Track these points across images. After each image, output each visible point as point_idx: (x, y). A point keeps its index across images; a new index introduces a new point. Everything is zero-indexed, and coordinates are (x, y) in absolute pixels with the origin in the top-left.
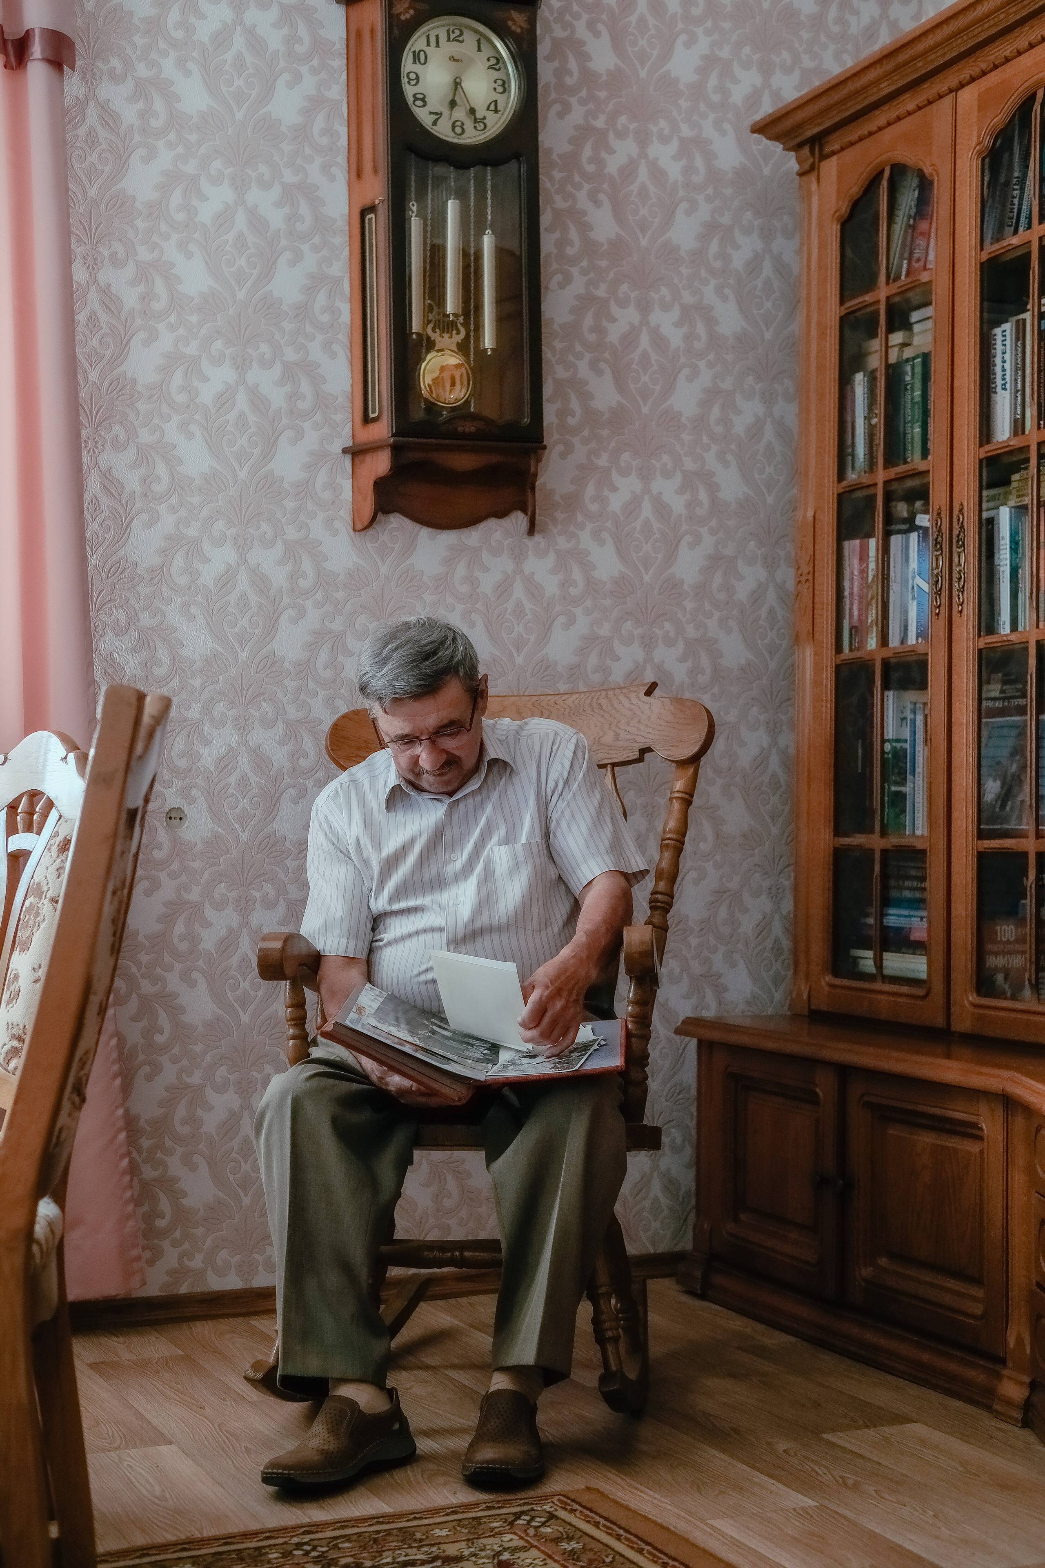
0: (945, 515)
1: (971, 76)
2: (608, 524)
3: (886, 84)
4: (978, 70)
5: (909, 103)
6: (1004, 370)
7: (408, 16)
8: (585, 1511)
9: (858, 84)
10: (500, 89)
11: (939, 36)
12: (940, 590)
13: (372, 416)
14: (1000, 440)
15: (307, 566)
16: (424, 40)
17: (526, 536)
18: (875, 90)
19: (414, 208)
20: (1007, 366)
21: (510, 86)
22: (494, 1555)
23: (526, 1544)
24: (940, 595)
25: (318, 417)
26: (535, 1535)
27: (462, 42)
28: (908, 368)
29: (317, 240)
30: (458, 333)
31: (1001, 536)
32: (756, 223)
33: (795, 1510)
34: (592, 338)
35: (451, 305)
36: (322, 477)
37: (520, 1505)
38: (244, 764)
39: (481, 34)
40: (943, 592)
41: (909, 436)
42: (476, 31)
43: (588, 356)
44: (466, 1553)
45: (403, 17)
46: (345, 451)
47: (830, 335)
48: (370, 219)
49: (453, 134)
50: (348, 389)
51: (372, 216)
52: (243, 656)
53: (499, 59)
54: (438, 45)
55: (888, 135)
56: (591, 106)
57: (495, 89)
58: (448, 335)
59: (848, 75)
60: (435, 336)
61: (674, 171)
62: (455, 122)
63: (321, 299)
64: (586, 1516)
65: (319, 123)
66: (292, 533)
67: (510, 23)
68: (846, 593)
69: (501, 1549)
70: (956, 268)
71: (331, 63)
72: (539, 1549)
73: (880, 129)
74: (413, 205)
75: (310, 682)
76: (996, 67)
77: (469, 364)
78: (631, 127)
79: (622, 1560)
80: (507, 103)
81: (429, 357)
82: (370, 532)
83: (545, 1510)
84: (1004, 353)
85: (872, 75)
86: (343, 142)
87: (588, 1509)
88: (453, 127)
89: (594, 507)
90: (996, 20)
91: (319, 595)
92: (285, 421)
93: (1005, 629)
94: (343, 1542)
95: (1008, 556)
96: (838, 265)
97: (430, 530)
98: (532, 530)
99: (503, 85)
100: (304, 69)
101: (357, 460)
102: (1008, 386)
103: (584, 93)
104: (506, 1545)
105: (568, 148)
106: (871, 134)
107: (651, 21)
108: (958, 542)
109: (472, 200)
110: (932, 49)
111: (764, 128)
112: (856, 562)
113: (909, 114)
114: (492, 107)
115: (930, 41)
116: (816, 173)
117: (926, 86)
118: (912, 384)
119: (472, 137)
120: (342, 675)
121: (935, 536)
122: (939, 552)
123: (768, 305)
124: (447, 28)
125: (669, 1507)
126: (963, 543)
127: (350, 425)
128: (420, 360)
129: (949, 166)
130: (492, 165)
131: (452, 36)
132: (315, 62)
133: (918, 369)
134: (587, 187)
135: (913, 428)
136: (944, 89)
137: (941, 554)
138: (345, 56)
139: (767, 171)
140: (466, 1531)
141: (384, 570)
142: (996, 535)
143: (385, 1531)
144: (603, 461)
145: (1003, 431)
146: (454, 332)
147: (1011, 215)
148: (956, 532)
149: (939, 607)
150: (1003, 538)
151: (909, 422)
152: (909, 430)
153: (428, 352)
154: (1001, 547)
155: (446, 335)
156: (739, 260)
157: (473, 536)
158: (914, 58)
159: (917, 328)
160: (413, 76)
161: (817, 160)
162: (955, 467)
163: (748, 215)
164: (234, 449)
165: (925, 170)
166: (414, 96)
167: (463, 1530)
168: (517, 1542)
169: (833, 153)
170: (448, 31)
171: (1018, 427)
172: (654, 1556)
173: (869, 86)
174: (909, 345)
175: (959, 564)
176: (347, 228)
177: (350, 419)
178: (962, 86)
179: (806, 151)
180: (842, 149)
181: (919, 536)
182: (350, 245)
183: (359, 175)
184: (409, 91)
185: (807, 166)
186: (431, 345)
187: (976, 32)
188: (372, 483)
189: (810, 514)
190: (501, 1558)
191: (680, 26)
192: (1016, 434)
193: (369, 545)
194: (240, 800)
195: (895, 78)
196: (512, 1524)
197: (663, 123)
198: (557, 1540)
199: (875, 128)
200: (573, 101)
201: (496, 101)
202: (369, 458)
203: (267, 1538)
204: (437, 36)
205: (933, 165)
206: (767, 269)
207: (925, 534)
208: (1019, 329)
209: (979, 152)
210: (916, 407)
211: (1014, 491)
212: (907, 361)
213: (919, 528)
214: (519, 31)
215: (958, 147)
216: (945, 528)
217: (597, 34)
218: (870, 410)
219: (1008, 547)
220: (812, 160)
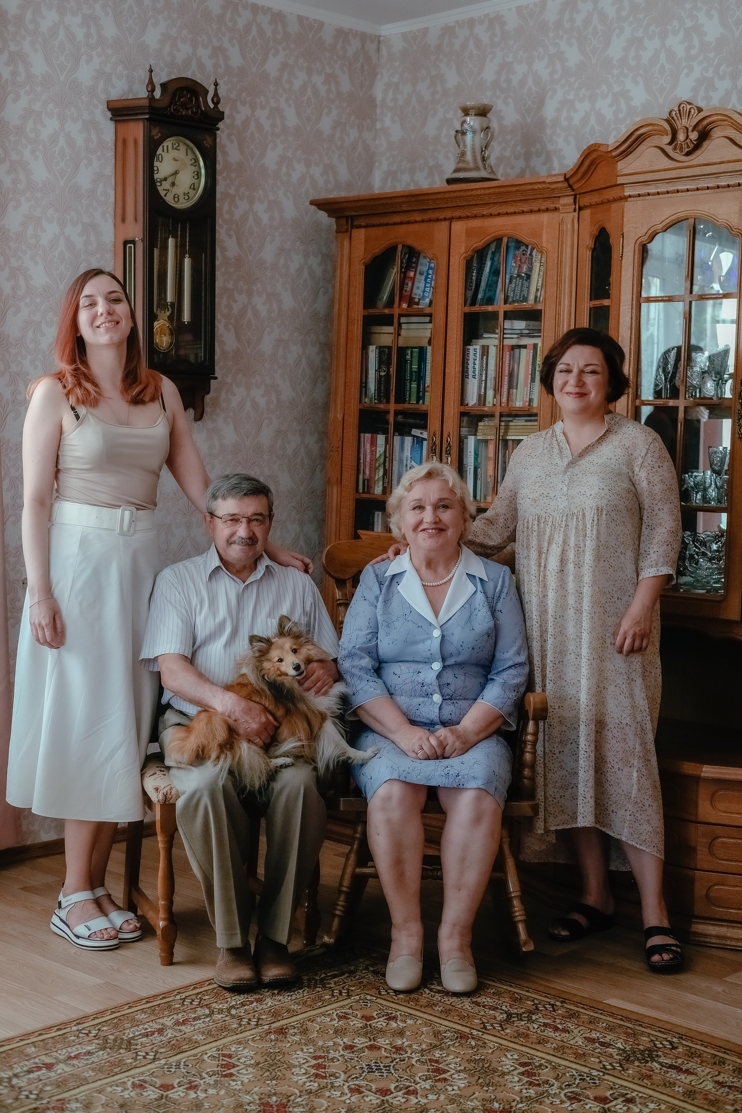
0: (438, 435)
1: (460, 217)
2: (231, 414)
4: (464, 215)
5: (416, 217)
6: (474, 368)
7: (158, 137)
9: (390, 202)
10: (196, 177)
14: (471, 405)
16: (163, 150)
20: (477, 367)
21: (201, 176)
27: (179, 150)
28: (409, 352)
29: (98, 256)
30: (169, 311)
31: (469, 450)
32: (302, 248)
35: (169, 297)
39: (189, 146)
41: (408, 387)
42: (186, 144)
45: (155, 138)
47: (357, 324)
48: (130, 247)
49: (173, 202)
51: (132, 246)
53: (197, 160)
54: (168, 152)
55: (403, 229)
56: (229, 181)
57: (193, 177)
58: (166, 313)
60: (161, 312)
61: (265, 218)
62: (175, 195)
65: (100, 188)
67: (205, 142)
68: (362, 461)
70: (449, 312)
71: (106, 154)
73: (395, 224)
76: (476, 217)
77: (174, 328)
78: (246, 194)
80: (200, 185)
84: (475, 360)
86: (112, 199)
88: (174, 198)
89: (225, 405)
90: (483, 198)
95: (473, 461)
96: (363, 288)
98: (197, 417)
99: (197, 175)
100: (94, 157)
102: (477, 377)
106: (389, 224)
107: (257, 135)
108: (446, 451)
109: (180, 239)
111: (319, 204)
112: (368, 446)
113: (416, 222)
114: (192, 187)
116: (348, 233)
117: (430, 213)
118: (411, 361)
119: (183, 204)
122: (435, 454)
126: (450, 452)
129: (446, 259)
130: (189, 223)
131: (175, 147)
132: (99, 154)
133: (415, 354)
134: (225, 227)
135: (411, 384)
136: (443, 217)
138: (114, 150)
144: (229, 379)
145: (472, 399)
146: (167, 310)
147: (471, 284)
148: (444, 446)
150: (470, 452)
151: (409, 380)
152: (408, 384)
154: (468, 456)
156: (293, 268)
158: (428, 200)
159: (404, 326)
160: (157, 169)
161: (349, 228)
162: (445, 413)
163: (298, 244)
165: (428, 255)
166: (158, 179)
169: (360, 227)
170: (173, 143)
171: (482, 399)
173: (396, 204)
176: (114, 248)
178: (453, 219)
179: (343, 221)
180: (368, 226)
181: (413, 440)
183: (123, 220)
184: (156, 177)
185: (343, 228)
189: (340, 416)
191: (270, 138)
195: (412, 205)
197: (261, 192)
199: (392, 223)
200: (220, 178)
201: (194, 184)
204: (168, 148)
205: (434, 255)
206: (305, 273)
207: (419, 441)
208: (485, 350)
209: (465, 258)
210: (414, 374)
211: (479, 431)
212: (408, 348)
213: (414, 436)
214: (209, 146)
215: (451, 251)
216: (438, 442)
217: (232, 142)
218: (379, 367)
219: (473, 457)
220: (346, 227)
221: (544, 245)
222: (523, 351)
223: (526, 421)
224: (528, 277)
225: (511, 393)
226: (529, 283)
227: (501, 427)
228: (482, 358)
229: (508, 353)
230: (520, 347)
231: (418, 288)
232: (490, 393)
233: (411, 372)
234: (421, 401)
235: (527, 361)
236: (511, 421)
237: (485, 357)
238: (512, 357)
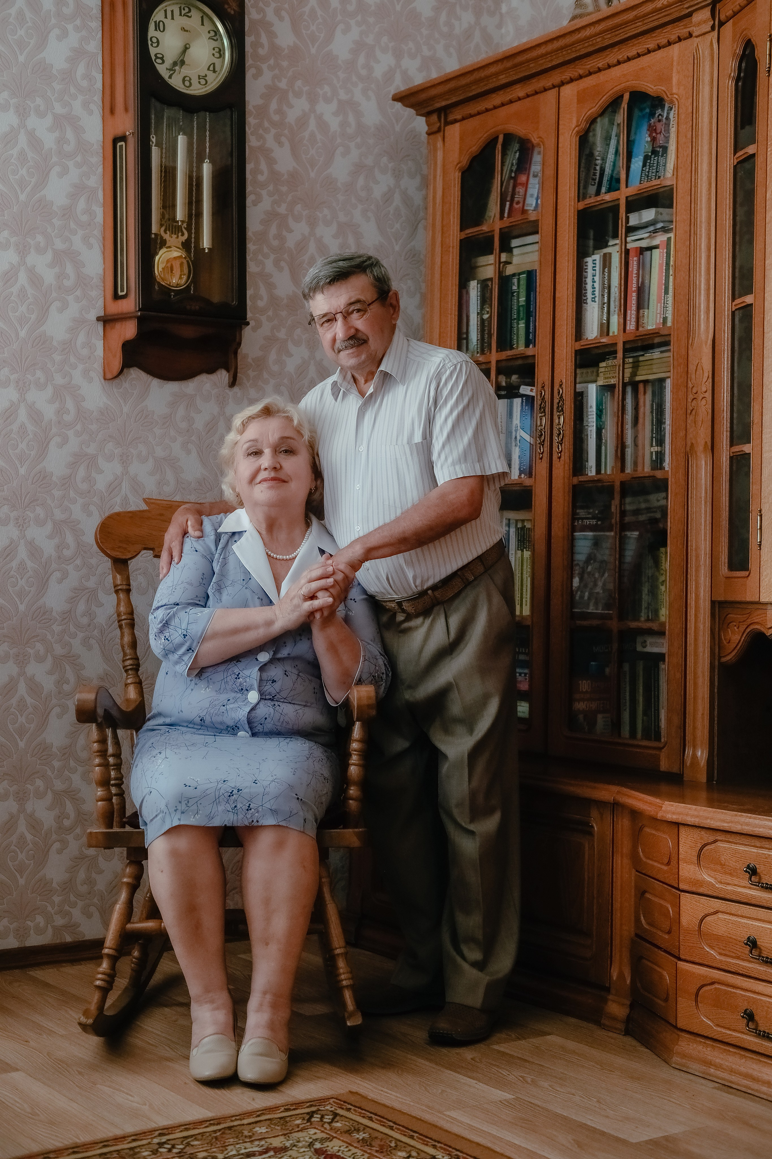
0: (547, 388)
1: (571, 78)
2: (286, 381)
3: (504, 76)
4: (576, 74)
5: (519, 91)
6: (594, 288)
8: (357, 1109)
9: (483, 74)
10: (217, 55)
11: (550, 47)
12: (544, 441)
13: (120, 294)
14: (590, 338)
15: (70, 404)
16: (162, 13)
17: (227, 387)
18: (494, 80)
19: (154, 140)
20: (597, 285)
21: (224, 53)
22: (309, 1145)
23: (328, 1136)
24: (543, 445)
25: (78, 293)
26: (331, 1129)
27: (190, 17)
28: (515, 281)
29: (79, 159)
30: (183, 235)
31: (589, 405)
32: (390, 165)
33: (500, 1101)
34: (275, 243)
35: (180, 214)
36: (81, 338)
37: (307, 1107)
38: (22, 553)
39: (204, 13)
40: (546, 442)
41: (515, 329)
42: (201, 10)
43: (272, 257)
44: (288, 1144)
46: (99, 319)
47: (453, 253)
48: (121, 146)
49: (183, 86)
50: (101, 272)
51: (123, 143)
52: (22, 471)
53: (216, 32)
54: (173, 18)
55: (503, 112)
56: (277, 71)
57: (213, 55)
58: (175, 236)
59: (475, 67)
60: (166, 236)
61: (334, 123)
62: (185, 77)
63: (82, 204)
64: (360, 1113)
65: (81, 70)
66: (59, 380)
67: (226, 6)
69: (311, 1140)
70: (558, 213)
71: (89, 23)
72: (339, 1139)
73: (495, 108)
74: (153, 137)
75: (71, 492)
76: (590, 74)
77: (190, 259)
78: (305, 89)
79: (401, 1144)
80: (222, 66)
81: (161, 252)
82: (117, 381)
83: (327, 1110)
84: (594, 276)
85: (493, 70)
86: (99, 85)
87: (359, 1108)
88: (184, 80)
89: (275, 368)
90: (594, 41)
91: (78, 427)
92: (54, 294)
93: (592, 472)
94: (193, 1141)
95: (595, 420)
96: (459, 203)
97: (159, 380)
98: (233, 383)
99: (218, 52)
100: (70, 27)
101: (107, 326)
102: (597, 299)
103: (272, 62)
104: (314, 1137)
105: (260, 102)
106: (487, 110)
107: (319, 12)
108: (558, 408)
109: (195, 137)
110: (542, 56)
111: (402, 98)
113: (519, 99)
114: (211, 68)
115: (542, 50)
116: (442, 133)
117: (534, 81)
118: (518, 293)
119: (197, 90)
120: (95, 487)
121: (539, 402)
122: (543, 414)
123: (397, 226)
124: (179, 6)
125: (412, 1104)
126: (562, 409)
127: (102, 300)
128: (157, 254)
129: (553, 140)
130: (210, 112)
131: (183, 12)
132: (78, 22)
133: (523, 283)
134: (273, 131)
135: (518, 324)
136: (549, 84)
137: (545, 415)
138: (101, 18)
139: (398, 128)
140: (279, 1128)
141: (125, 409)
142: (585, 405)
143: (220, 1130)
144: (282, 334)
146: (180, 234)
147: (594, 177)
148: (556, 401)
149: (542, 454)
150: (591, 407)
151: (515, 319)
152: (515, 325)
153: (161, 248)
154: (589, 413)
155: (174, 236)
156: (378, 191)
157: (190, 386)
158: (528, 61)
159: (516, 251)
160: (154, 40)
161: (442, 125)
162: (556, 354)
163: (385, 159)
164: (17, 314)
165: (533, 140)
166: (156, 55)
167: (277, 1127)
168: (320, 1135)
169: (455, 121)
170: (180, 8)
171: (605, 328)
172: (425, 1141)
173: (491, 76)
174: (510, 263)
175: (559, 424)
176: (101, 151)
177: (102, 295)
178: (563, 84)
179: (434, 117)
180: (463, 119)
181: (522, 402)
182: (103, 164)
183: (112, 111)
184: (153, 51)
185: (435, 128)
186: (163, 243)
187: (578, 48)
188: (120, 345)
190: (315, 1147)
191: (339, 17)
192: (601, 335)
193: (115, 390)
194: (19, 580)
195: (511, 73)
196: (309, 1120)
197: (327, 88)
198: (349, 1132)
199: (491, 107)
200: (264, 67)
201: (214, 64)
202: (118, 326)
203: (134, 1140)
204: (172, 11)
205: (540, 137)
206: (397, 199)
207: (529, 400)
208: (606, 261)
209: (578, 132)
210: (521, 309)
211: (601, 375)
212: (514, 275)
213: (522, 396)
214: (232, 12)
215: (560, 127)
216: (548, 397)
217: (281, 19)
218: (482, 309)
219: (595, 413)
220: (439, 124)
221: (675, 91)
222: (655, 252)
223: (662, 352)
224: (665, 149)
225: (641, 315)
226: (666, 159)
227: (626, 366)
228: (604, 271)
229: (635, 259)
230: (650, 249)
231: (532, 196)
232: (615, 320)
233: (519, 307)
234: (531, 346)
235: (661, 265)
236: (643, 355)
237: (606, 269)
238: (641, 265)
